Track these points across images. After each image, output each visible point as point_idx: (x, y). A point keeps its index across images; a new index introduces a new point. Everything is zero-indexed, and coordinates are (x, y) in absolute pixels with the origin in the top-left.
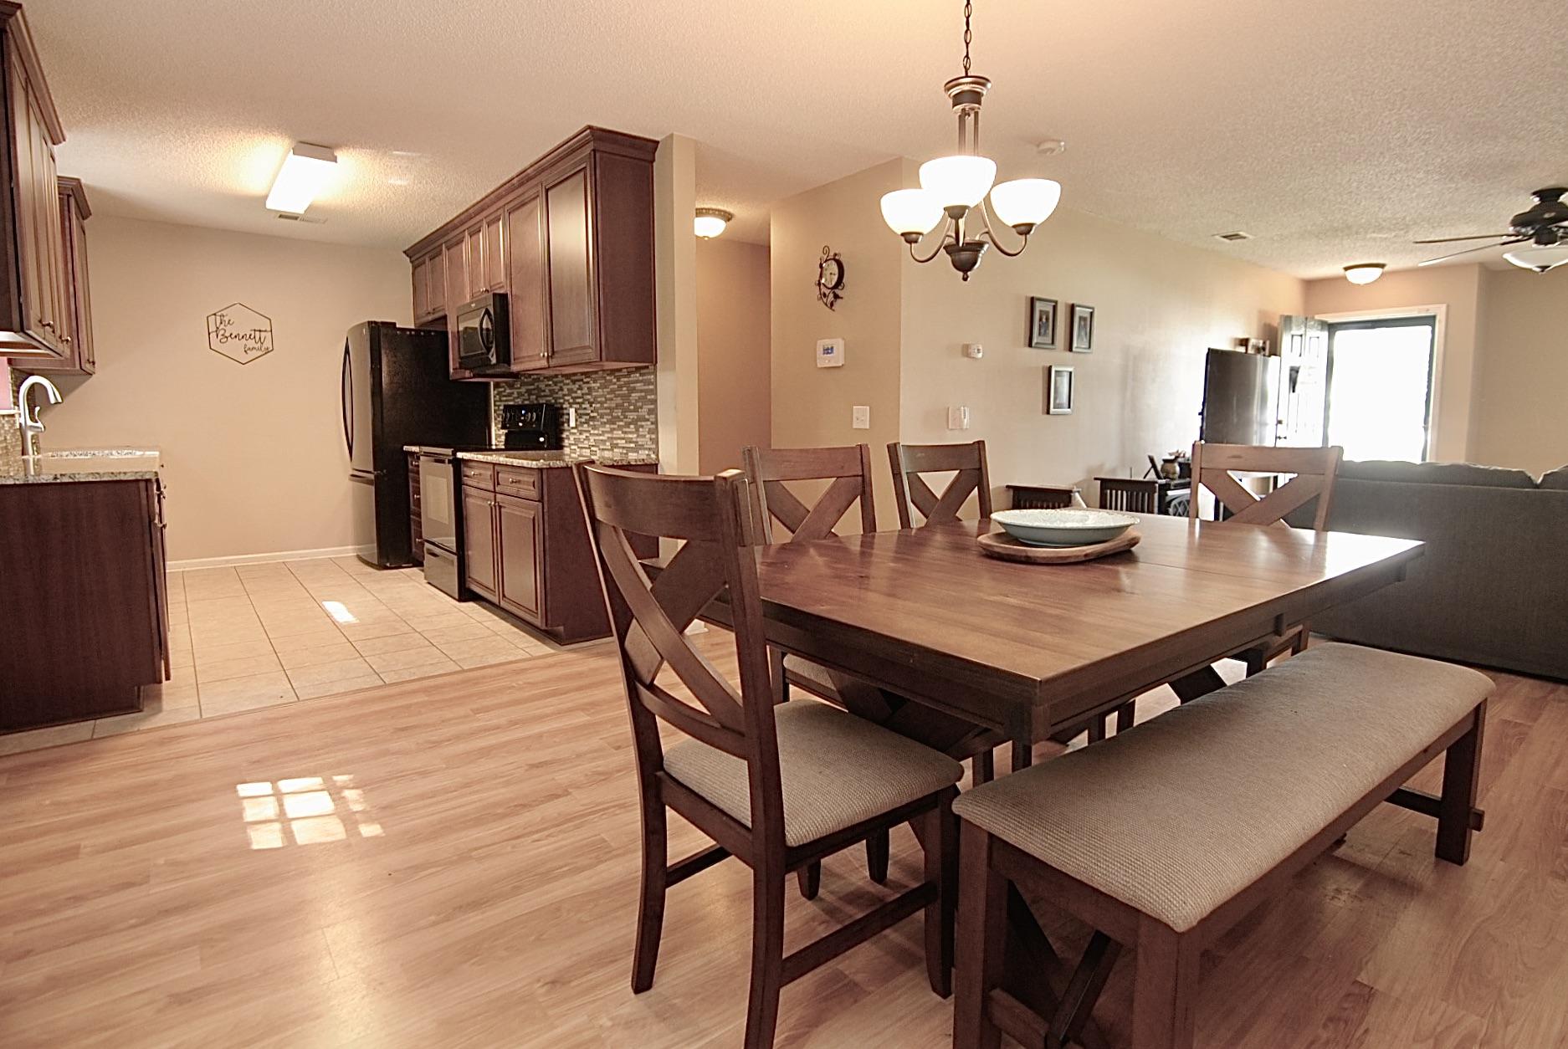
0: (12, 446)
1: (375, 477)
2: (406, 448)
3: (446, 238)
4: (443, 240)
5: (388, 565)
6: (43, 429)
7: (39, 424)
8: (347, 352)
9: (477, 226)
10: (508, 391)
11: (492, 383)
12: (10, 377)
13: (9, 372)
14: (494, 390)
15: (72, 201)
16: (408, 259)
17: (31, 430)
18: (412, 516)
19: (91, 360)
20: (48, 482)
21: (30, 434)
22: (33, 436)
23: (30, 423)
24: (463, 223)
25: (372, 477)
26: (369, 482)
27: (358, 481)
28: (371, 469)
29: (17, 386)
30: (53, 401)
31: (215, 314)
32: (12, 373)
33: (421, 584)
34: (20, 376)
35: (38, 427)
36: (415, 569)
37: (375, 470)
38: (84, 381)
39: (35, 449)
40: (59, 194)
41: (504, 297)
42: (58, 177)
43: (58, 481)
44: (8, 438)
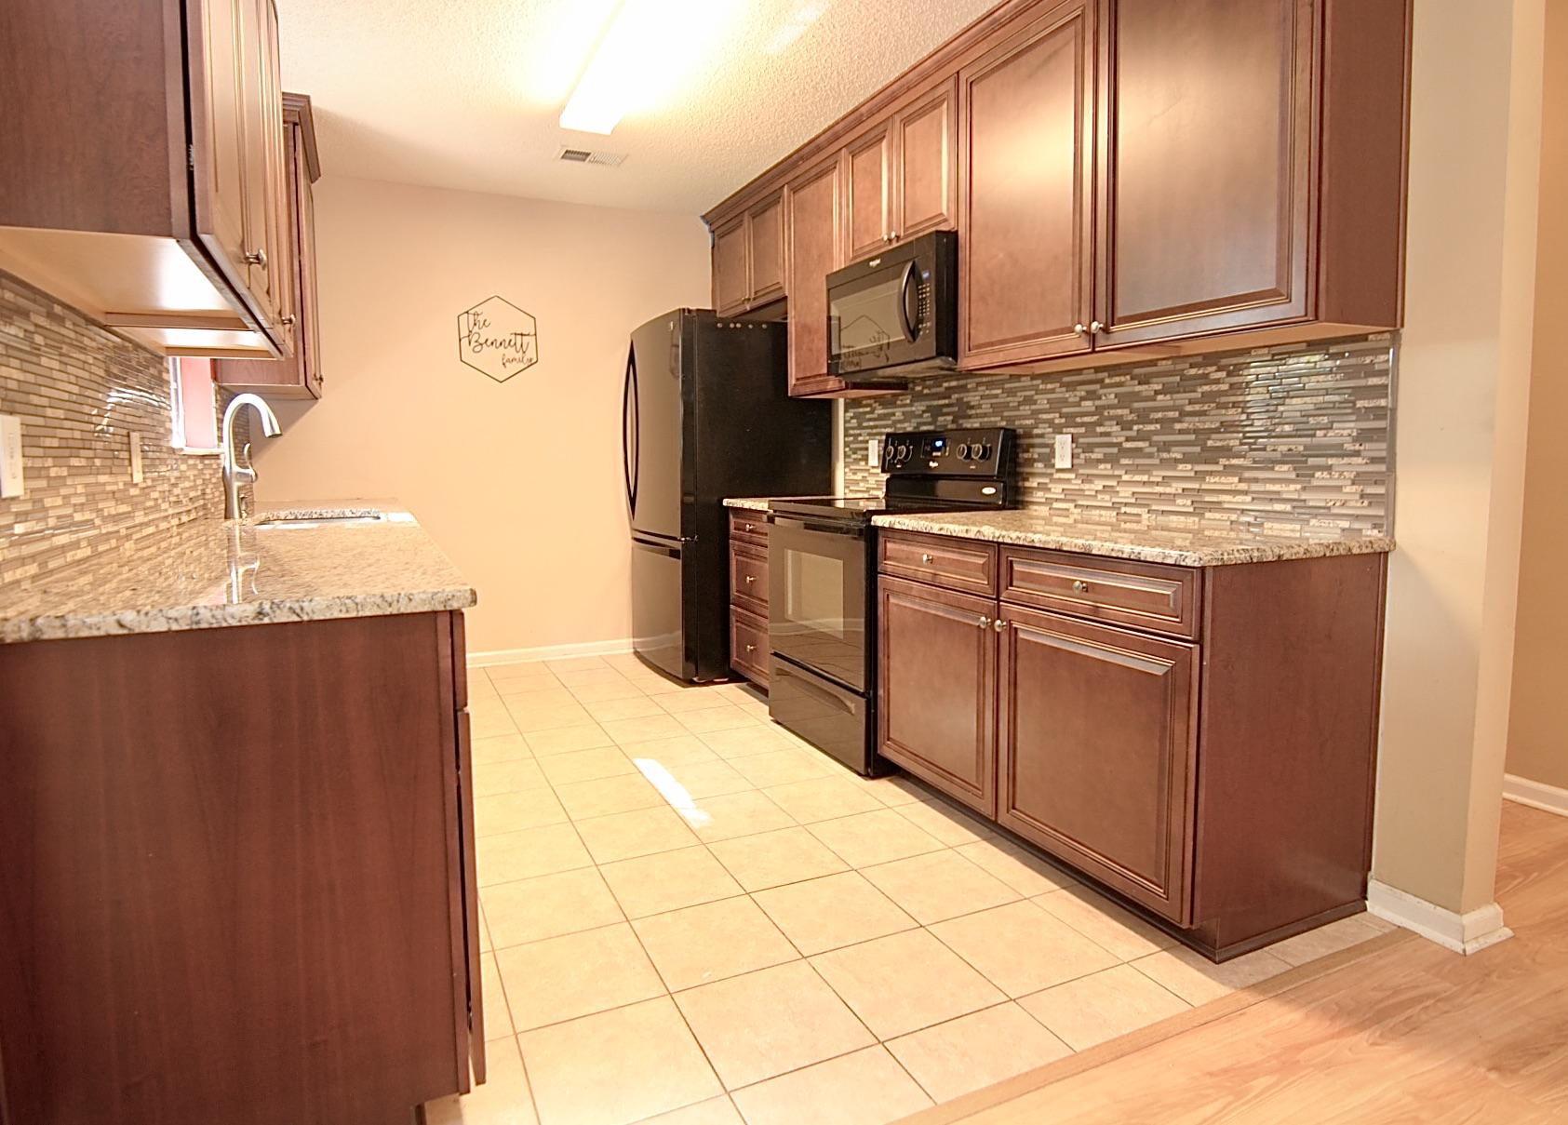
0: (212, 504)
1: (683, 545)
2: (726, 502)
3: (790, 176)
4: (782, 181)
5: (695, 679)
6: (254, 478)
7: (250, 471)
8: (631, 360)
9: (881, 128)
10: (880, 411)
11: (841, 401)
12: (214, 398)
13: (213, 392)
14: (846, 411)
15: (298, 129)
16: (707, 227)
17: (238, 480)
18: (732, 607)
19: (318, 376)
20: (244, 623)
21: (236, 485)
22: (240, 489)
23: (236, 469)
24: (837, 137)
25: (678, 545)
26: (674, 553)
27: (652, 551)
28: (678, 535)
29: (222, 410)
30: (268, 433)
31: (467, 312)
32: (217, 392)
33: (764, 723)
34: (225, 396)
35: (247, 475)
36: (732, 685)
37: (683, 534)
38: (312, 406)
39: (243, 507)
40: (284, 122)
41: (953, 236)
42: (283, 93)
43: (266, 620)
44: (208, 491)
